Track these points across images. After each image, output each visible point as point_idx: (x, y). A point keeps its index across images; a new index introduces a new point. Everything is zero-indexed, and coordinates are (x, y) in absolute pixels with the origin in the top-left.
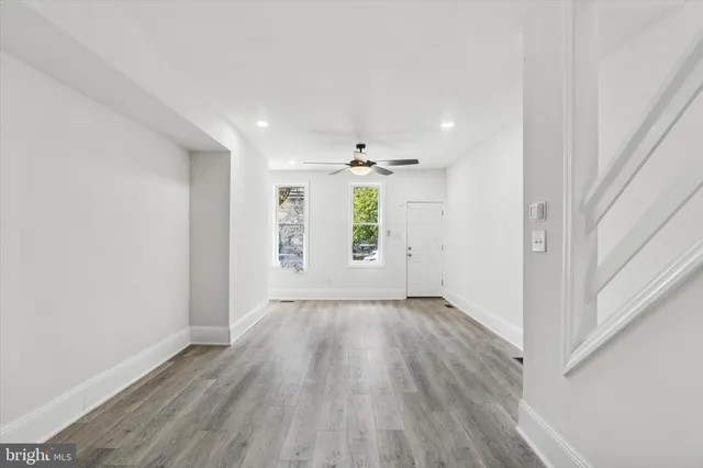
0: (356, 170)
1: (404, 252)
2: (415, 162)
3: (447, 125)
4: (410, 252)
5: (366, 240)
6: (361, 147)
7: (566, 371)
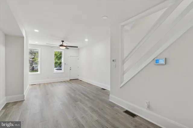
0: (61, 47)
1: (69, 68)
2: (77, 47)
3: (86, 40)
4: (71, 68)
5: (58, 65)
6: (63, 41)
7: (120, 87)
